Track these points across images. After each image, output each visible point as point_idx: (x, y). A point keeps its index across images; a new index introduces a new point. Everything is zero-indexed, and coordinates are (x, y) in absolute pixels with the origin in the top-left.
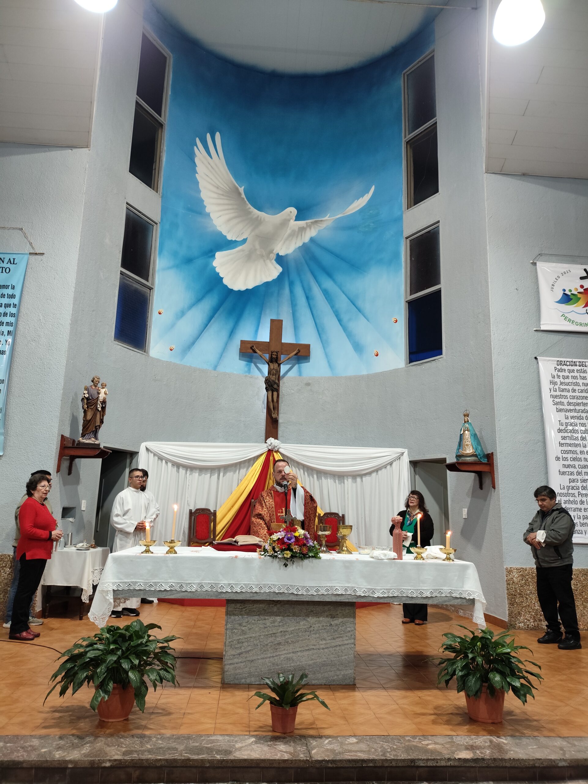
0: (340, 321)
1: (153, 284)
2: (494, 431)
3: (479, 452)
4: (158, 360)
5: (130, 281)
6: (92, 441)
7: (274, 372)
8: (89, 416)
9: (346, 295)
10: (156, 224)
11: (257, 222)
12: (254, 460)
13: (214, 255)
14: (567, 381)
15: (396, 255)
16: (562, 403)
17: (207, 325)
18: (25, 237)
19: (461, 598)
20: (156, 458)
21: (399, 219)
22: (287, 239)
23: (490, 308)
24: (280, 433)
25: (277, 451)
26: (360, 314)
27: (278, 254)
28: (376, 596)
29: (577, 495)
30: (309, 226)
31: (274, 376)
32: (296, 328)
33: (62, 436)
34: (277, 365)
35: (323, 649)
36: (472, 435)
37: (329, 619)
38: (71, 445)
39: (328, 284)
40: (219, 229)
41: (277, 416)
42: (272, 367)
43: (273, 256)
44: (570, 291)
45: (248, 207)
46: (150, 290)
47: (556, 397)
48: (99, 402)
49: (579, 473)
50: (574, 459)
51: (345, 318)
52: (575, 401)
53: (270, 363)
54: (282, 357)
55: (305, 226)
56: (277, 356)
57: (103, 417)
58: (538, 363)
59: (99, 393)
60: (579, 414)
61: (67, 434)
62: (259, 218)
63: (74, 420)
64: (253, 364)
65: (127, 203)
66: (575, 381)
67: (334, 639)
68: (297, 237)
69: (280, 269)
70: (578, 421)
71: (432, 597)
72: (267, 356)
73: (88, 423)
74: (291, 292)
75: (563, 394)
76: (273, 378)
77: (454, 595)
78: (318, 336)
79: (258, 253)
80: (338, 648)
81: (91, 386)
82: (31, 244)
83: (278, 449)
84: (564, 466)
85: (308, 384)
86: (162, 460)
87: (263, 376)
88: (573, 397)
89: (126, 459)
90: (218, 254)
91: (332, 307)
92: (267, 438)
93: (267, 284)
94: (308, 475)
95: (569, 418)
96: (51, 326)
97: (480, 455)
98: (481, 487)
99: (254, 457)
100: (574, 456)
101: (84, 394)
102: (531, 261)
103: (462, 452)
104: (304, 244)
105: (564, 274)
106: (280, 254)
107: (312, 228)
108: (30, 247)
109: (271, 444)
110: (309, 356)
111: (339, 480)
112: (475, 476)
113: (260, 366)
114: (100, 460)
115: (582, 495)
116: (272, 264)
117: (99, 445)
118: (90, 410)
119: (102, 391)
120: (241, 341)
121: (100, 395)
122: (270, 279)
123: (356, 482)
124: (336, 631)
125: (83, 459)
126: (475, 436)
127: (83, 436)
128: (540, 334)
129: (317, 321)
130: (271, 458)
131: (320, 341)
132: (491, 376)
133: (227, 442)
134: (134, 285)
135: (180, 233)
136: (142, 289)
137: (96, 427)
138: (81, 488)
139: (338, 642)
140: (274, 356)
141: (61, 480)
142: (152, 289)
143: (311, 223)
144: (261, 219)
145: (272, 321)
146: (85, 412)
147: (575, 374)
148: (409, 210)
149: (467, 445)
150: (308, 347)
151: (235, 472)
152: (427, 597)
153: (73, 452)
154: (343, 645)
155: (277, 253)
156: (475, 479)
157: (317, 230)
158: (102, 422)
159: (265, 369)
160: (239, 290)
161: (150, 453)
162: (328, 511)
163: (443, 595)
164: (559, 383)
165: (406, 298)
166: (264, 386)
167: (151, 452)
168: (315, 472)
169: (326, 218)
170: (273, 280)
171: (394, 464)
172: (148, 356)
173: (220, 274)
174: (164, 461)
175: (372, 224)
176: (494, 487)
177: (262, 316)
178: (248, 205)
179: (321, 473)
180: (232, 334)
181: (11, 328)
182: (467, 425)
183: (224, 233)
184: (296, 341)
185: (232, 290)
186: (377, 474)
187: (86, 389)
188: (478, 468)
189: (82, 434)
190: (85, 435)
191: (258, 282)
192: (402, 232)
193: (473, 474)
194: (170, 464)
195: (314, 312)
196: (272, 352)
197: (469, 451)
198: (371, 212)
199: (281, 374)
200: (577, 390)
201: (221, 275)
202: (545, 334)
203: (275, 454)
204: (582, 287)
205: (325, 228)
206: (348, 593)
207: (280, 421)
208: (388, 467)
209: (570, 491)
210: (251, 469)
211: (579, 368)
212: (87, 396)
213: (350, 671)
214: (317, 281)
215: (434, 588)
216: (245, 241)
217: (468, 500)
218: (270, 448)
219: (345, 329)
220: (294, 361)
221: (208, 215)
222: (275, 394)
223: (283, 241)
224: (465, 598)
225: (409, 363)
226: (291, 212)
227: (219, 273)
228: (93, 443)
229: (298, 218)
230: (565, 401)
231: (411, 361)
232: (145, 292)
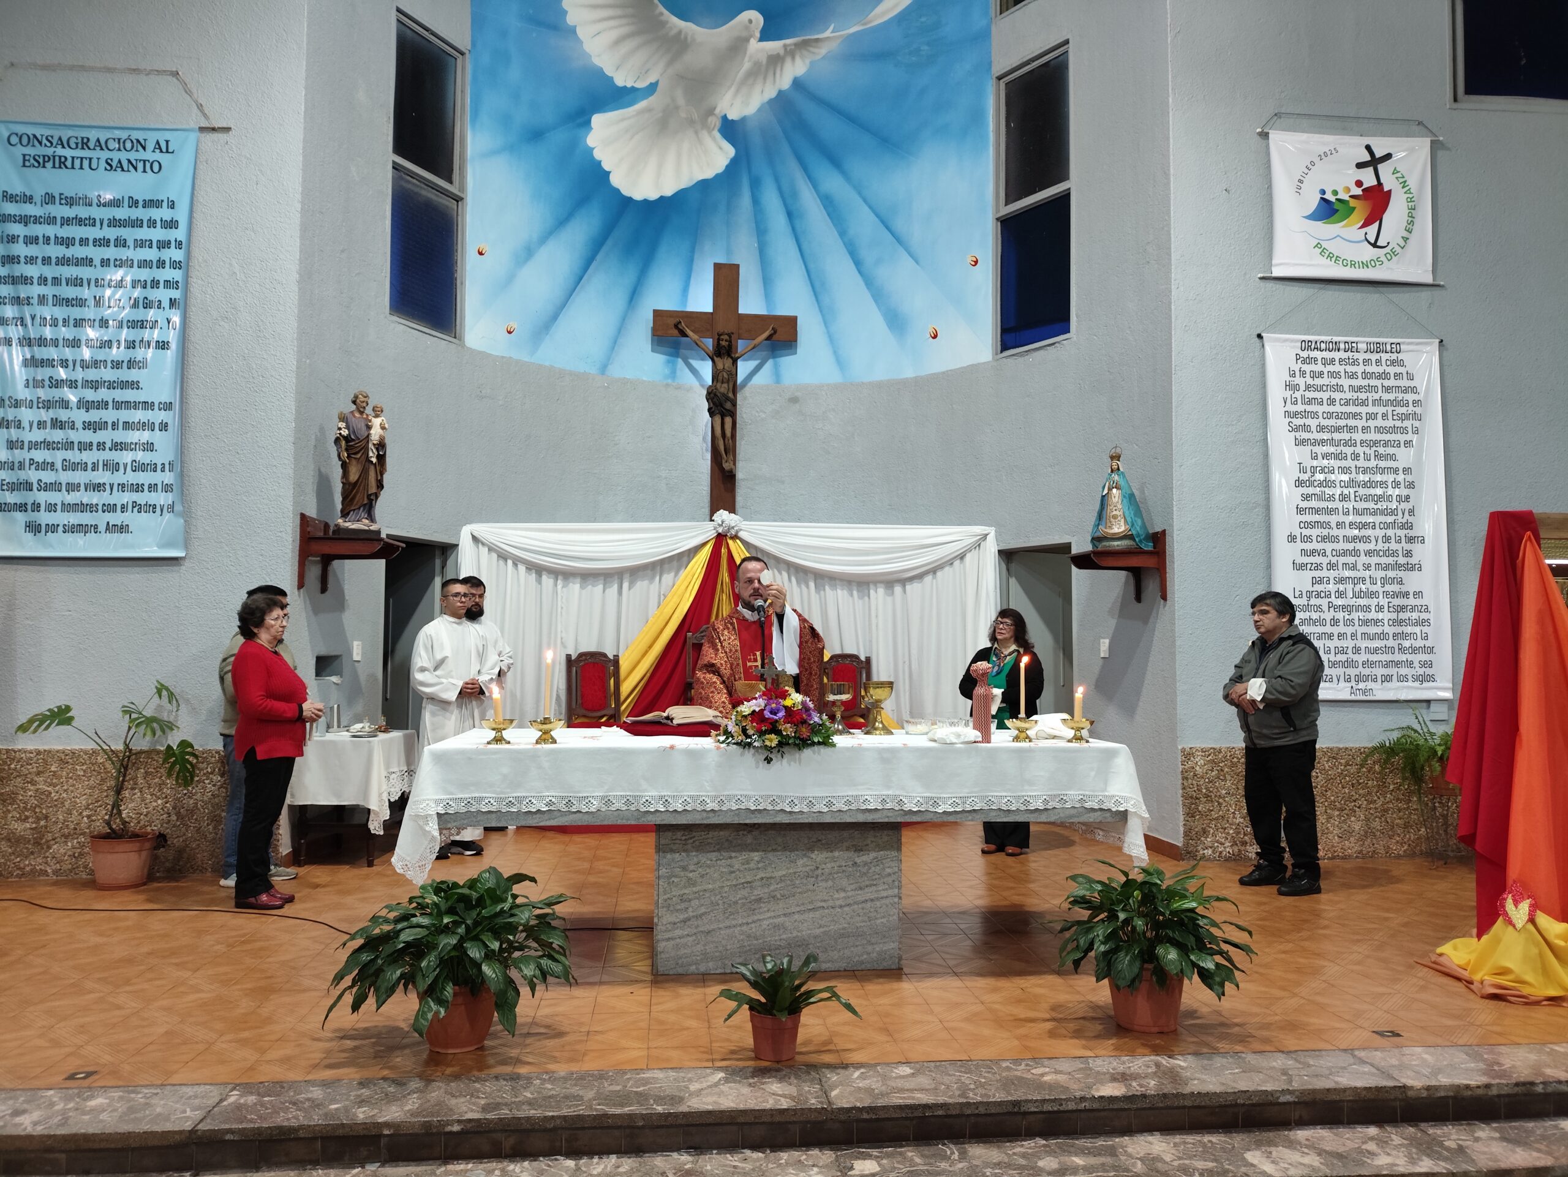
0: (858, 263)
1: (462, 188)
2: (1168, 488)
3: (1137, 529)
4: (484, 355)
5: (414, 184)
6: (363, 525)
7: (725, 375)
8: (353, 477)
9: (870, 207)
10: (462, 54)
11: (679, 45)
12: (689, 556)
13: (589, 122)
14: (1318, 382)
15: (976, 116)
16: (1306, 428)
17: (581, 278)
18: (186, 92)
19: (1101, 810)
20: (494, 556)
21: (983, 37)
22: (743, 82)
23: (1172, 232)
24: (739, 499)
25: (735, 537)
26: (901, 250)
27: (725, 118)
28: (940, 810)
29: (1325, 608)
30: (790, 53)
31: (725, 385)
32: (767, 281)
33: (303, 516)
34: (730, 360)
35: (841, 907)
36: (1124, 497)
37: (851, 854)
38: (321, 534)
39: (833, 183)
40: (597, 61)
41: (733, 467)
42: (720, 366)
43: (715, 122)
44: (1335, 193)
45: (657, 12)
46: (458, 201)
47: (1295, 415)
48: (371, 446)
49: (1332, 566)
50: (1324, 539)
51: (868, 256)
52: (1332, 422)
53: (715, 358)
54: (741, 345)
55: (782, 52)
56: (730, 341)
57: (382, 475)
58: (1263, 346)
59: (369, 428)
60: (1339, 449)
61: (312, 512)
62: (682, 36)
63: (323, 484)
64: (680, 360)
65: (399, 10)
66: (1334, 382)
67: (861, 889)
68: (765, 79)
69: (730, 151)
70: (1334, 463)
71: (1046, 809)
72: (709, 343)
73: (353, 488)
74: (756, 201)
75: (1309, 408)
76: (723, 388)
77: (1088, 805)
78: (814, 298)
79: (683, 115)
80: (869, 904)
81: (352, 412)
82: (200, 107)
83: (737, 532)
84: (1304, 552)
85: (794, 400)
86: (506, 560)
87: (702, 386)
88: (1330, 415)
89: (433, 558)
90: (597, 120)
91: (842, 234)
92: (713, 511)
93: (704, 185)
94: (798, 582)
95: (1320, 457)
96: (257, 286)
97: (1138, 535)
98: (1138, 598)
99: (689, 550)
100: (1325, 532)
101: (340, 429)
102: (1259, 130)
103: (1103, 530)
104: (781, 93)
105: (1323, 157)
106: (730, 117)
107: (798, 60)
108: (199, 114)
109: (723, 522)
110: (796, 341)
111: (858, 591)
112: (1127, 577)
113: (695, 363)
114: (382, 563)
115: (1336, 608)
116: (714, 139)
117: (378, 532)
118: (354, 462)
119: (376, 422)
120: (655, 311)
121: (372, 432)
122: (709, 174)
123: (893, 593)
124: (865, 874)
125: (347, 561)
126: (1131, 498)
127: (345, 514)
128: (1270, 285)
129: (812, 266)
130: (724, 551)
131: (817, 309)
132: (1168, 374)
133: (633, 522)
134: (424, 193)
135: (514, 73)
136: (440, 200)
137: (369, 496)
138: (349, 618)
139: (869, 894)
140: (723, 343)
141: (308, 602)
142: (462, 199)
143: (796, 45)
144: (686, 38)
145: (718, 267)
146: (344, 466)
147: (1337, 368)
148: (1003, 15)
149: (1115, 517)
150: (792, 322)
151: (652, 579)
152: (1037, 810)
153: (328, 548)
154: (878, 899)
155: (723, 114)
156: (1126, 583)
157: (808, 61)
158: (380, 486)
159: (706, 369)
160: (645, 200)
161: (480, 546)
162: (838, 652)
163: (1068, 805)
164: (1303, 387)
165: (998, 211)
166: (706, 405)
167: (483, 544)
168: (811, 576)
169: (828, 34)
170: (717, 176)
171: (968, 556)
172: (463, 346)
173: (602, 164)
174: (510, 562)
175: (926, 48)
176: (1164, 597)
177: (696, 256)
178: (657, 6)
179: (822, 578)
180: (634, 295)
181: (176, 294)
182: (1116, 477)
183: (609, 71)
184: (768, 311)
185: (630, 198)
186: (934, 578)
187: (343, 418)
188: (1134, 562)
189: (342, 511)
190: (348, 514)
191: (685, 182)
192: (990, 64)
193: (1123, 573)
194: (522, 568)
195: (805, 246)
196: (719, 335)
197: (1119, 528)
198: (923, 19)
199: (740, 379)
200: (1338, 401)
201: (606, 166)
202: (1279, 286)
203: (730, 542)
204: (1359, 183)
205: (824, 58)
206: (888, 806)
207: (740, 475)
208: (957, 563)
209: (1313, 601)
210: (684, 574)
211: (1344, 355)
212: (345, 432)
213: (892, 945)
214: (809, 178)
215: (1050, 793)
216: (652, 88)
217: (1112, 623)
218: (720, 530)
219: (869, 282)
220: (764, 353)
221: (572, 31)
222: (728, 420)
223: (733, 89)
224: (1109, 810)
225: (1001, 352)
226: (750, 21)
227: (600, 162)
228: (366, 528)
229: (765, 36)
230: (1313, 423)
231: (1005, 347)
232: (447, 207)
